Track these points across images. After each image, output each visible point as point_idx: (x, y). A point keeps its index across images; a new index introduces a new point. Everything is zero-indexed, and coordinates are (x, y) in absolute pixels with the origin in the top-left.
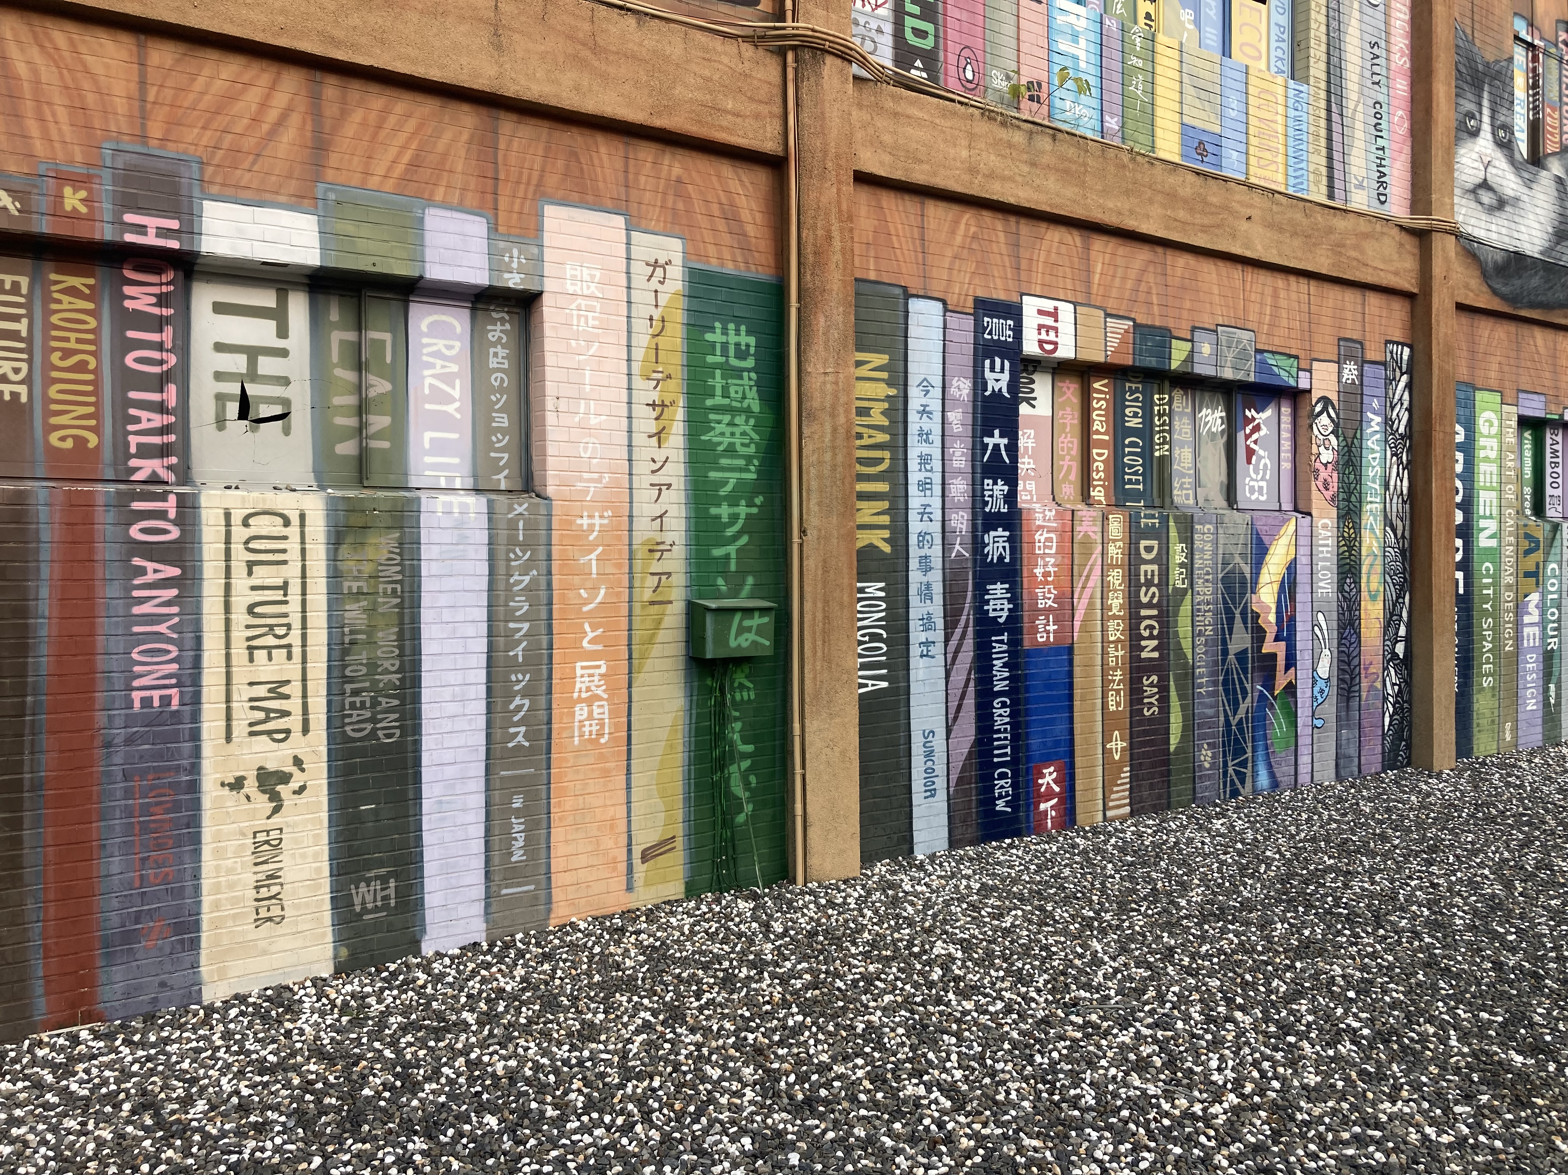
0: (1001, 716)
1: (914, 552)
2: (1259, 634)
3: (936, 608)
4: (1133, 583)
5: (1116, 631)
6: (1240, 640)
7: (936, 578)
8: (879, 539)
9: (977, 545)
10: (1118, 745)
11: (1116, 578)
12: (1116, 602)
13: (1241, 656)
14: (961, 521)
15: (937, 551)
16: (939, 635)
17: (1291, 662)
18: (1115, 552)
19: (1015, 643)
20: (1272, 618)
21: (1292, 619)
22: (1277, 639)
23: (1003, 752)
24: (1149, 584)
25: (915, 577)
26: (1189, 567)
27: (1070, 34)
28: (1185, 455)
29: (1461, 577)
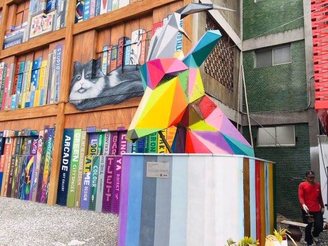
2: (26, 174)
4: (11, 165)
5: (8, 171)
6: (23, 174)
10: (6, 186)
11: (9, 164)
12: (9, 167)
13: (23, 177)
17: (30, 179)
18: (10, 161)
20: (28, 171)
21: (31, 172)
22: (29, 175)
24: (13, 165)
26: (18, 163)
27: (14, 98)
28: (26, 147)
29: (67, 167)
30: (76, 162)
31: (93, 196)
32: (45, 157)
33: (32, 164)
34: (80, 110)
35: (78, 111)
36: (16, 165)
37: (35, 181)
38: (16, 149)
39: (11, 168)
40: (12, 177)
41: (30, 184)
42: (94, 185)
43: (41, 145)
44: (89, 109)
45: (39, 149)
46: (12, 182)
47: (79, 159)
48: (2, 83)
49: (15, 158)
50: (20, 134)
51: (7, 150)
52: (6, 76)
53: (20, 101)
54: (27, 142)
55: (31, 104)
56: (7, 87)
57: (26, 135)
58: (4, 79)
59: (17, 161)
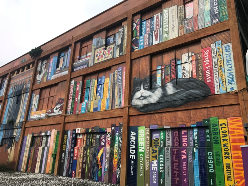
0: (71, 165)
1: (67, 151)
2: (97, 161)
3: (67, 155)
4: (84, 154)
5: (81, 159)
6: (95, 161)
7: (68, 153)
8: (64, 149)
9: (71, 150)
10: (80, 171)
11: (82, 153)
12: (82, 156)
13: (95, 164)
14: (70, 148)
15: (68, 151)
16: (67, 158)
17: (101, 165)
18: (82, 151)
19: (73, 159)
20: (99, 159)
21: (102, 160)
22: (100, 162)
23: (70, 169)
24: (85, 154)
25: (66, 153)
26: (90, 153)
27: (83, 105)
28: (95, 141)
29: (134, 156)
30: (142, 152)
31: (162, 180)
32: (114, 148)
33: (103, 153)
34: (143, 112)
35: (140, 113)
36: (88, 154)
37: (106, 167)
38: (86, 142)
39: (83, 156)
40: (85, 163)
41: (101, 169)
42: (162, 171)
43: (109, 139)
44: (150, 111)
45: (108, 142)
46: (85, 167)
47: (145, 150)
48: (73, 95)
49: (87, 149)
50: (90, 131)
51: (79, 143)
52: (76, 90)
53: (89, 107)
54: (96, 137)
55: (99, 109)
56: (78, 97)
57: (96, 131)
58: (74, 92)
59: (89, 151)
